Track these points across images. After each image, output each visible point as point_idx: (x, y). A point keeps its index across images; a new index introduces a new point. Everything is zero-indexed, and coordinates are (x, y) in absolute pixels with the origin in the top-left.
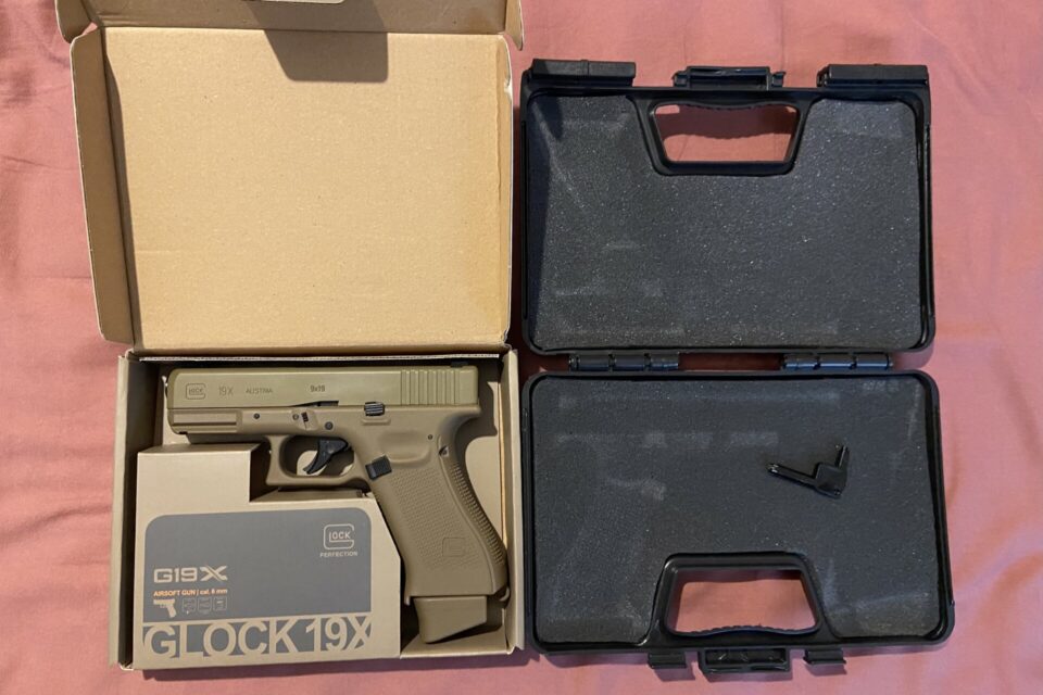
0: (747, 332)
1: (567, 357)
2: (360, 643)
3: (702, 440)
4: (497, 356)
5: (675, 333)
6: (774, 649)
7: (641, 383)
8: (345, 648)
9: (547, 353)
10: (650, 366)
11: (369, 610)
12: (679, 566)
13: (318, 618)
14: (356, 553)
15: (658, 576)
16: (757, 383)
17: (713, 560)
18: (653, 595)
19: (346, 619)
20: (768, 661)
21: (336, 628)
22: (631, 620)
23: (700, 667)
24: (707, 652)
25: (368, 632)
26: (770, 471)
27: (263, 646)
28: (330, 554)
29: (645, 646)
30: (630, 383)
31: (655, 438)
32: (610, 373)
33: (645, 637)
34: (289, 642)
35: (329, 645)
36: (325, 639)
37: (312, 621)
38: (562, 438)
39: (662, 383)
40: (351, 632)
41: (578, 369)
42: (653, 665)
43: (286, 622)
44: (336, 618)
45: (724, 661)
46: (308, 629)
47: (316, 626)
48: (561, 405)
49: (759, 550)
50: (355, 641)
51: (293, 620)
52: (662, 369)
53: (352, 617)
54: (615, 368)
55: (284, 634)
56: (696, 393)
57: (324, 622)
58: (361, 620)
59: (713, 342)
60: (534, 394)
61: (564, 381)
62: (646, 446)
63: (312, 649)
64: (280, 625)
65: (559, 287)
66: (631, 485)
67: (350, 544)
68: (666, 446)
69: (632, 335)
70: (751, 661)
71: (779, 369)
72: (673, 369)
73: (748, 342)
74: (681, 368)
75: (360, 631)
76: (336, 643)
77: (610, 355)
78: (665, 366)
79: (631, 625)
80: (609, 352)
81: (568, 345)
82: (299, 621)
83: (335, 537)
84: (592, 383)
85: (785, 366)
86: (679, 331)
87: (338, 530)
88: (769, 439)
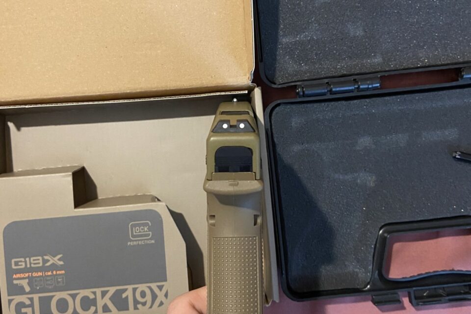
0: (431, 55)
1: (295, 87)
2: (161, 304)
3: (401, 139)
4: (246, 92)
5: (376, 61)
6: (465, 286)
7: (352, 102)
8: (151, 307)
9: (280, 86)
10: (358, 88)
11: (166, 280)
12: (389, 232)
13: (130, 288)
14: (153, 242)
15: (375, 240)
16: (441, 93)
17: (415, 225)
18: (372, 254)
19: (150, 288)
20: (460, 294)
21: (143, 294)
22: (357, 272)
23: (411, 301)
24: (414, 291)
25: (166, 295)
26: (455, 157)
27: (93, 309)
28: (135, 243)
29: (369, 290)
30: (344, 102)
31: (365, 142)
32: (329, 96)
33: (368, 284)
34: (111, 306)
35: (139, 306)
36: (136, 302)
37: (126, 290)
38: (296, 148)
39: (368, 100)
40: (154, 297)
41: (304, 95)
42: (375, 303)
43: (107, 291)
44: (142, 287)
45: (428, 297)
46: (124, 296)
47: (129, 294)
48: (293, 124)
49: (449, 215)
50: (157, 302)
51: (112, 290)
52: (368, 89)
53: (154, 286)
54: (331, 92)
55: (107, 300)
56: (394, 105)
57: (135, 290)
58: (160, 288)
59: (405, 65)
60: (273, 117)
61: (294, 106)
62: (358, 148)
63: (128, 309)
64: (104, 294)
65: (285, 36)
66: (349, 177)
67: (149, 235)
68: (374, 147)
69: (343, 66)
70: (448, 295)
71: (457, 80)
72: (376, 88)
73: (432, 63)
74: (381, 88)
75: (161, 295)
76: (144, 304)
77: (327, 83)
78: (370, 86)
79: (357, 275)
80: (326, 81)
81: (295, 79)
82: (117, 291)
83: (137, 231)
84: (315, 105)
85: (462, 77)
86: (378, 60)
87: (139, 225)
88: (451, 134)
